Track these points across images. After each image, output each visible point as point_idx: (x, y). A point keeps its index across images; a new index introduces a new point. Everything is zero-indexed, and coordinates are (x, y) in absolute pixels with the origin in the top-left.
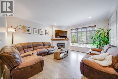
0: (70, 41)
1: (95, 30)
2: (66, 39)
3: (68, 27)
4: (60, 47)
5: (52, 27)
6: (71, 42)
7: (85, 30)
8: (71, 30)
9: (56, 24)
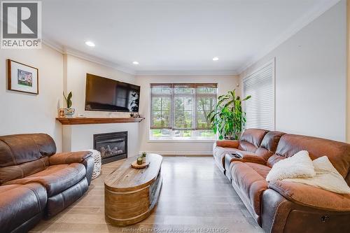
0: (148, 122)
1: (216, 96)
2: (132, 115)
3: (139, 73)
4: (108, 152)
5: (63, 52)
6: (151, 128)
7: (194, 92)
8: (152, 85)
9: (90, 44)
